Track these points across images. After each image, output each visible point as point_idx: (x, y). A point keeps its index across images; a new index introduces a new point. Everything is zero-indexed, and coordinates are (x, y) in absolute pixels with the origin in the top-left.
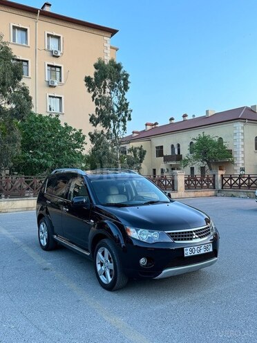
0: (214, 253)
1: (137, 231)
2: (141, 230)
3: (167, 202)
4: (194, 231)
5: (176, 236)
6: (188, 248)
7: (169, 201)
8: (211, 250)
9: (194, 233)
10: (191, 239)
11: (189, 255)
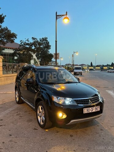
0: (101, 112)
1: (57, 98)
2: (60, 97)
3: (77, 83)
4: (90, 99)
5: (79, 102)
6: (86, 109)
7: (78, 82)
8: (99, 110)
9: (90, 100)
10: (88, 103)
11: (86, 112)
